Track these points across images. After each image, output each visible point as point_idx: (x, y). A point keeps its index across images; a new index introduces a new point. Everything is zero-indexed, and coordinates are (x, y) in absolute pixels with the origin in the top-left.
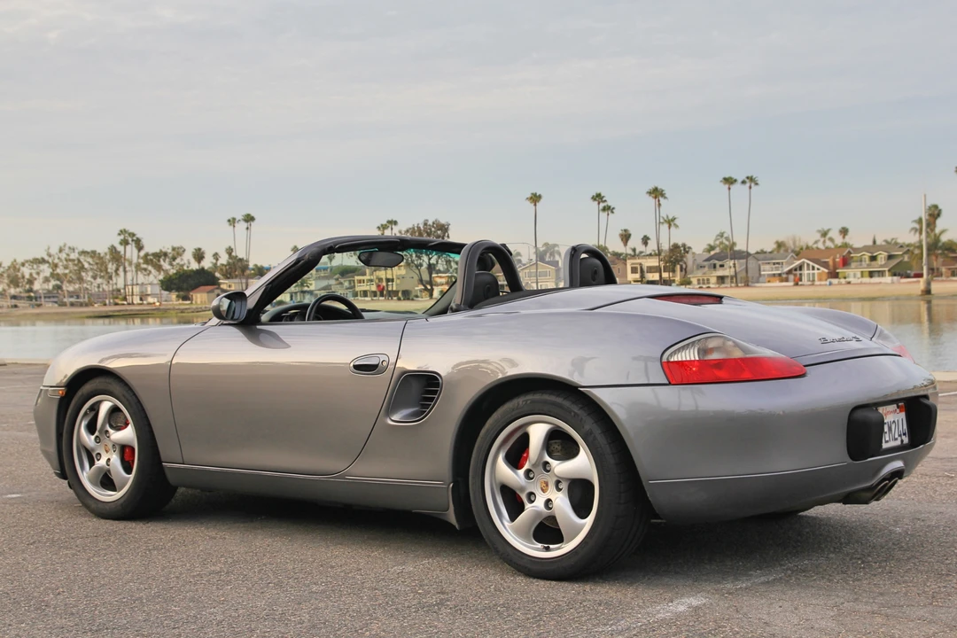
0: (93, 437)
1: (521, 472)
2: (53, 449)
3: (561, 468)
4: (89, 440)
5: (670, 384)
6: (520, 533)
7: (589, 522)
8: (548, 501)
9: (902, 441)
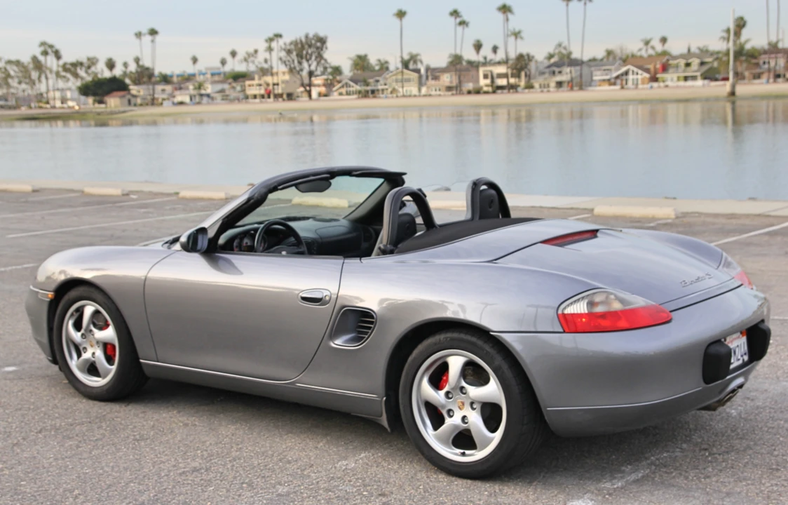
0: (79, 334)
1: (442, 393)
2: (45, 340)
3: (474, 392)
4: (77, 336)
5: (564, 332)
6: (441, 440)
7: (498, 435)
8: (464, 418)
9: (743, 360)
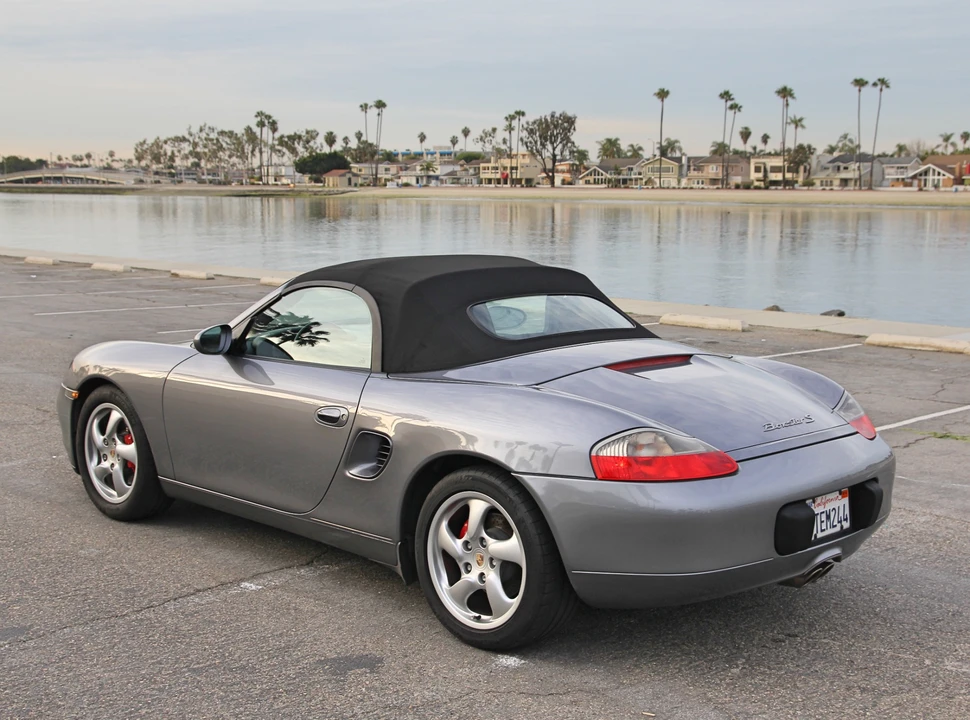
0: (102, 438)
1: (461, 542)
3: (495, 546)
5: (596, 479)
6: (456, 598)
7: (516, 602)
8: (482, 575)
